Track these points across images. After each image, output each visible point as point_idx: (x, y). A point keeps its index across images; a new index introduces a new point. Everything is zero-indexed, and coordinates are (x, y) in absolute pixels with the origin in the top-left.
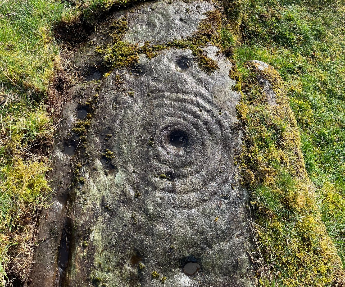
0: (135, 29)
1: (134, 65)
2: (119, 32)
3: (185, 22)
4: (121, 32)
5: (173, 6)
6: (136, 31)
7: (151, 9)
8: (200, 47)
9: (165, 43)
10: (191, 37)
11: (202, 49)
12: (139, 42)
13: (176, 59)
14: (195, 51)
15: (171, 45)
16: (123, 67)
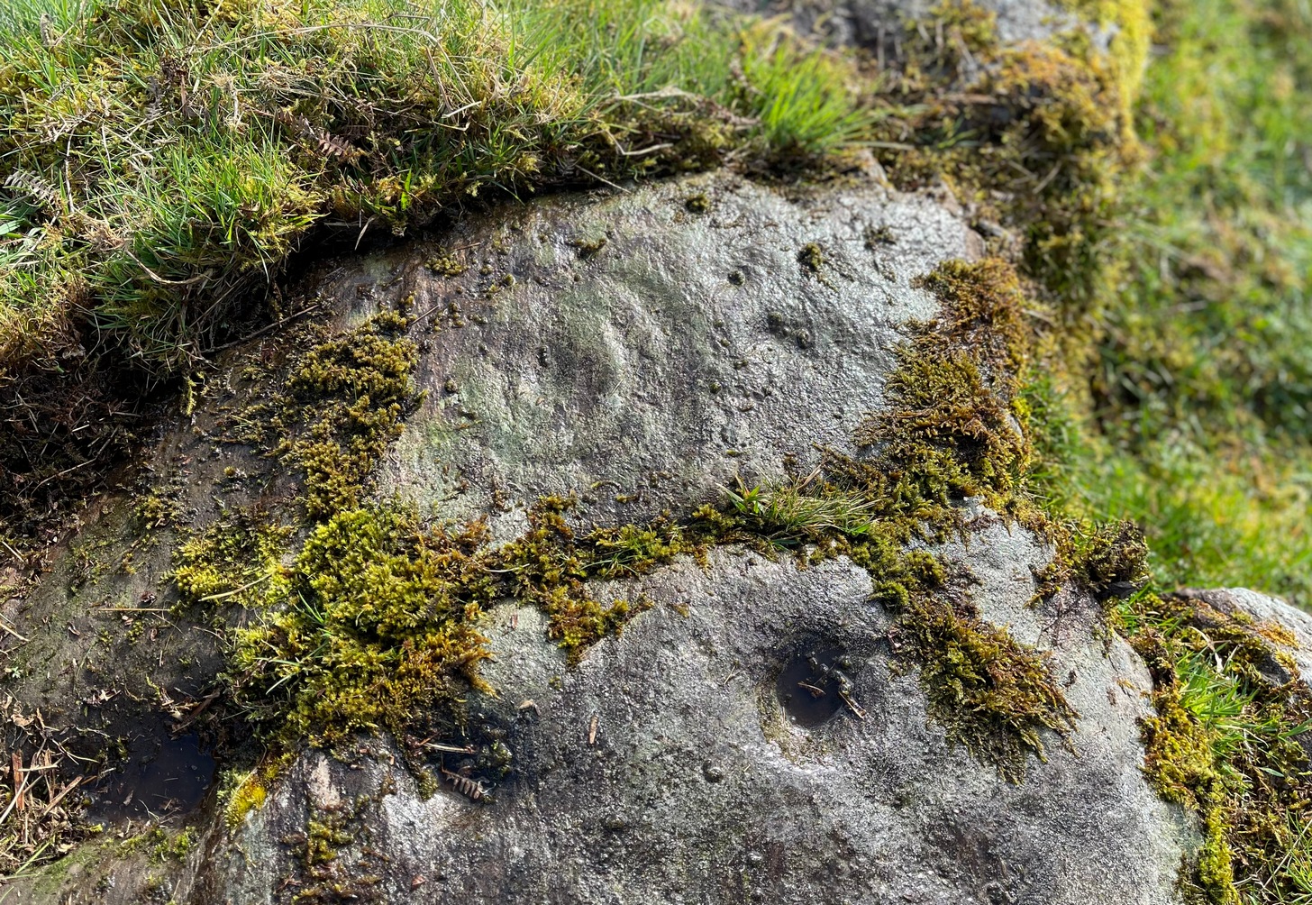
0: (465, 396)
1: (449, 715)
2: (349, 429)
3: (802, 345)
4: (363, 430)
5: (715, 224)
6: (471, 416)
7: (575, 246)
8: (917, 534)
9: (675, 509)
10: (851, 456)
11: (932, 553)
12: (495, 508)
13: (761, 650)
14: (893, 575)
15: (717, 524)
16: (364, 732)
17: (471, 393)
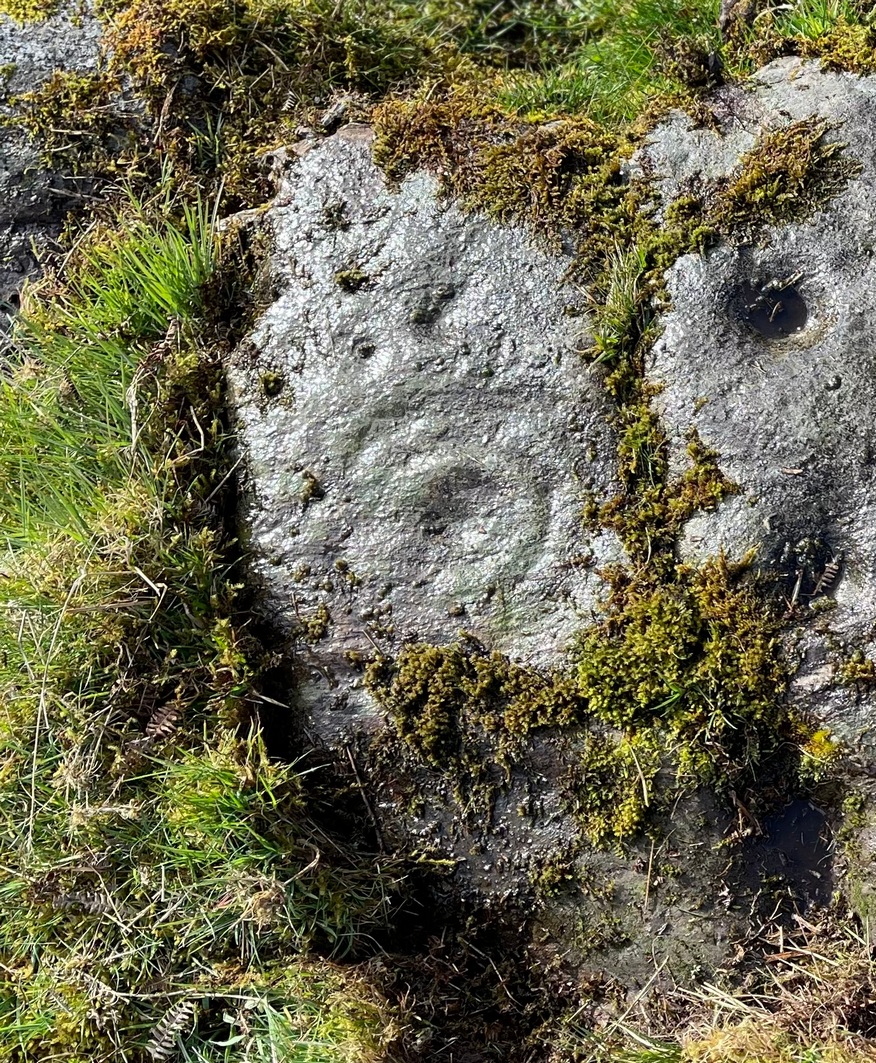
0: (469, 598)
2: (494, 697)
4: (496, 683)
6: (491, 592)
8: (651, 215)
9: (606, 411)
10: (572, 261)
11: (668, 204)
12: (588, 564)
13: (740, 345)
14: (685, 237)
15: (625, 376)
17: (468, 592)
